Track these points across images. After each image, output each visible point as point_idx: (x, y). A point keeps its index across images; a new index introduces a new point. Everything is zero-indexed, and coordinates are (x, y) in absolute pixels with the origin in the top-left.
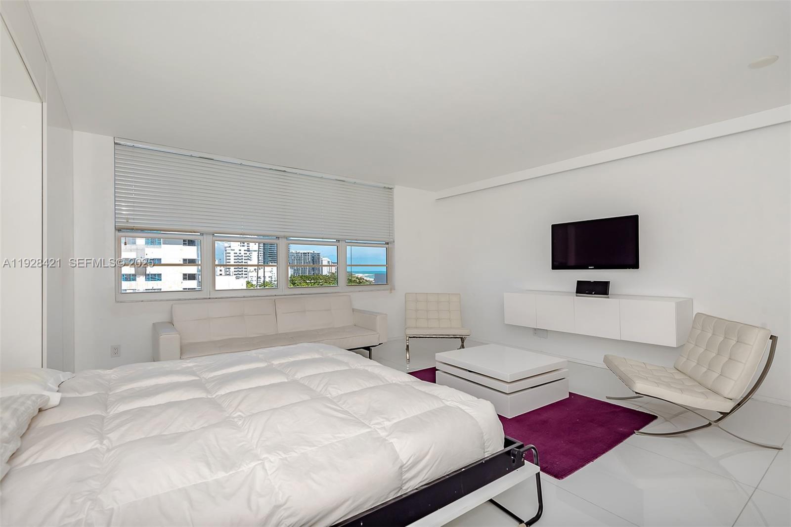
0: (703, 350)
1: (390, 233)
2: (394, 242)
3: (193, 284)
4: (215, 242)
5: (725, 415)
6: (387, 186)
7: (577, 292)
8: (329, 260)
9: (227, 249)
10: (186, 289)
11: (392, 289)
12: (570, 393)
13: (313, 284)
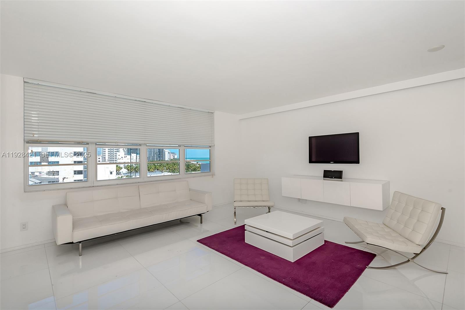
0: (408, 217)
1: (212, 140)
2: (214, 145)
3: (80, 177)
4: (97, 149)
5: (417, 255)
6: (210, 111)
7: (324, 177)
8: (169, 151)
10: (76, 180)
11: (213, 175)
12: (325, 240)
13: (159, 166)
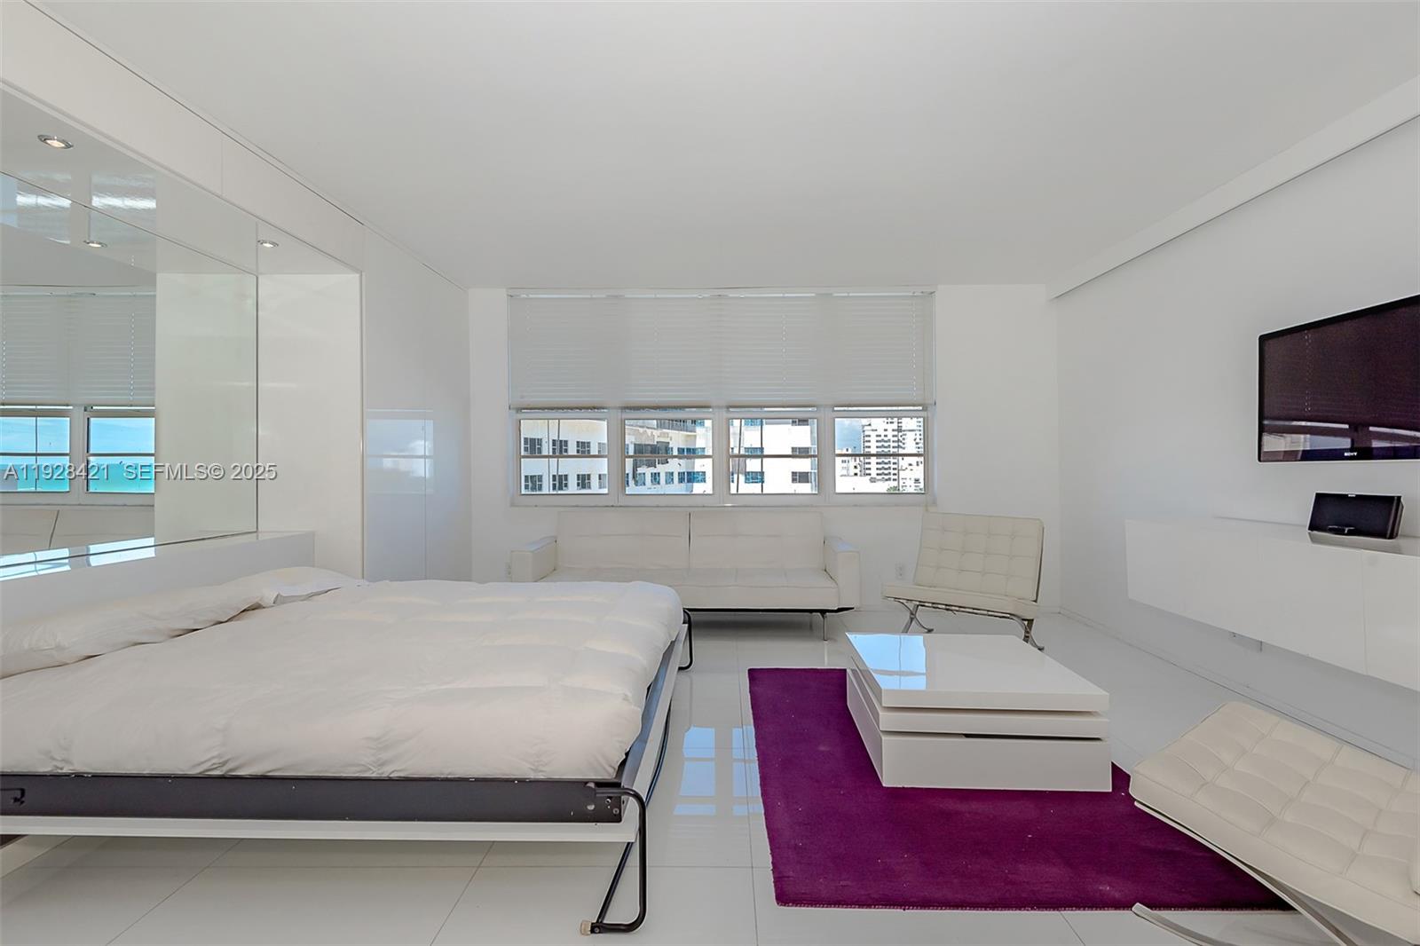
7: (1311, 528)
9: (866, 428)
11: (929, 504)
